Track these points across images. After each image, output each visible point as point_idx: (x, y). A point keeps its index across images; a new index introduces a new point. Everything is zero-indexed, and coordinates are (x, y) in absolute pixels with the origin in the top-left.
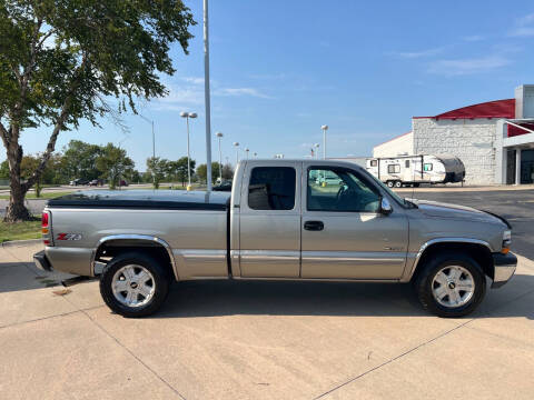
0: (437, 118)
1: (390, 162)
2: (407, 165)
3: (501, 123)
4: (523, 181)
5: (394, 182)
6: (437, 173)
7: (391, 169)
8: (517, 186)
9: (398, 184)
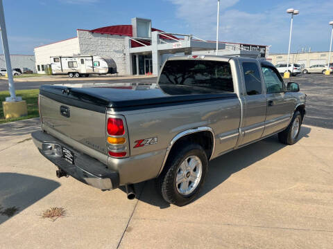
0: (92, 32)
1: (69, 60)
2: (82, 62)
3: (127, 39)
4: (140, 73)
5: (74, 73)
6: (103, 67)
7: (70, 64)
8: (137, 76)
9: (77, 75)
